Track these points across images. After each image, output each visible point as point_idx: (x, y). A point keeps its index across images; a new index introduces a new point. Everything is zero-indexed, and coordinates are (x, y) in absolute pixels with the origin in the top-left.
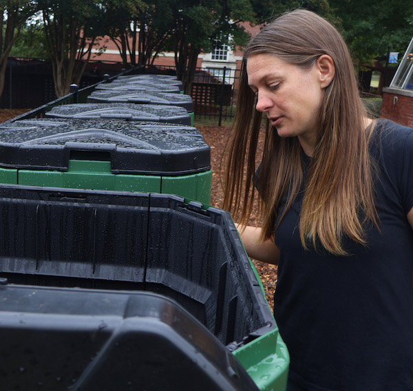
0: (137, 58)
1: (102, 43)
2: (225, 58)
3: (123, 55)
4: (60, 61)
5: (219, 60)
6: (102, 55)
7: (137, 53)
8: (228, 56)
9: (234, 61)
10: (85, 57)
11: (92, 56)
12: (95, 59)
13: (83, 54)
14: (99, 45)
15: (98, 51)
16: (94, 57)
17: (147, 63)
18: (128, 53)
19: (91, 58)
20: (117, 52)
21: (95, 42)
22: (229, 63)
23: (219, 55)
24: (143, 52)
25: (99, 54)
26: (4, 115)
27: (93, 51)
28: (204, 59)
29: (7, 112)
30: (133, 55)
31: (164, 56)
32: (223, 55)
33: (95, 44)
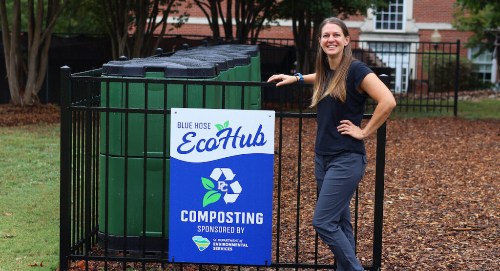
0: (234, 29)
1: (182, 9)
2: (400, 26)
3: (214, 25)
4: (122, 36)
5: (389, 31)
6: (183, 27)
7: (234, 22)
8: (404, 22)
9: (416, 30)
10: (158, 30)
11: (168, 28)
12: (171, 32)
13: (154, 26)
14: (178, 12)
15: (176, 21)
16: (172, 29)
17: (250, 36)
18: (220, 22)
19: (166, 32)
20: (204, 21)
21: (172, 9)
22: (406, 34)
23: (389, 22)
24: (243, 20)
25: (179, 25)
26: (49, 111)
27: (170, 20)
28: (363, 29)
29: (51, 108)
30: (228, 25)
31: (279, 26)
32: (396, 22)
33: (172, 12)
